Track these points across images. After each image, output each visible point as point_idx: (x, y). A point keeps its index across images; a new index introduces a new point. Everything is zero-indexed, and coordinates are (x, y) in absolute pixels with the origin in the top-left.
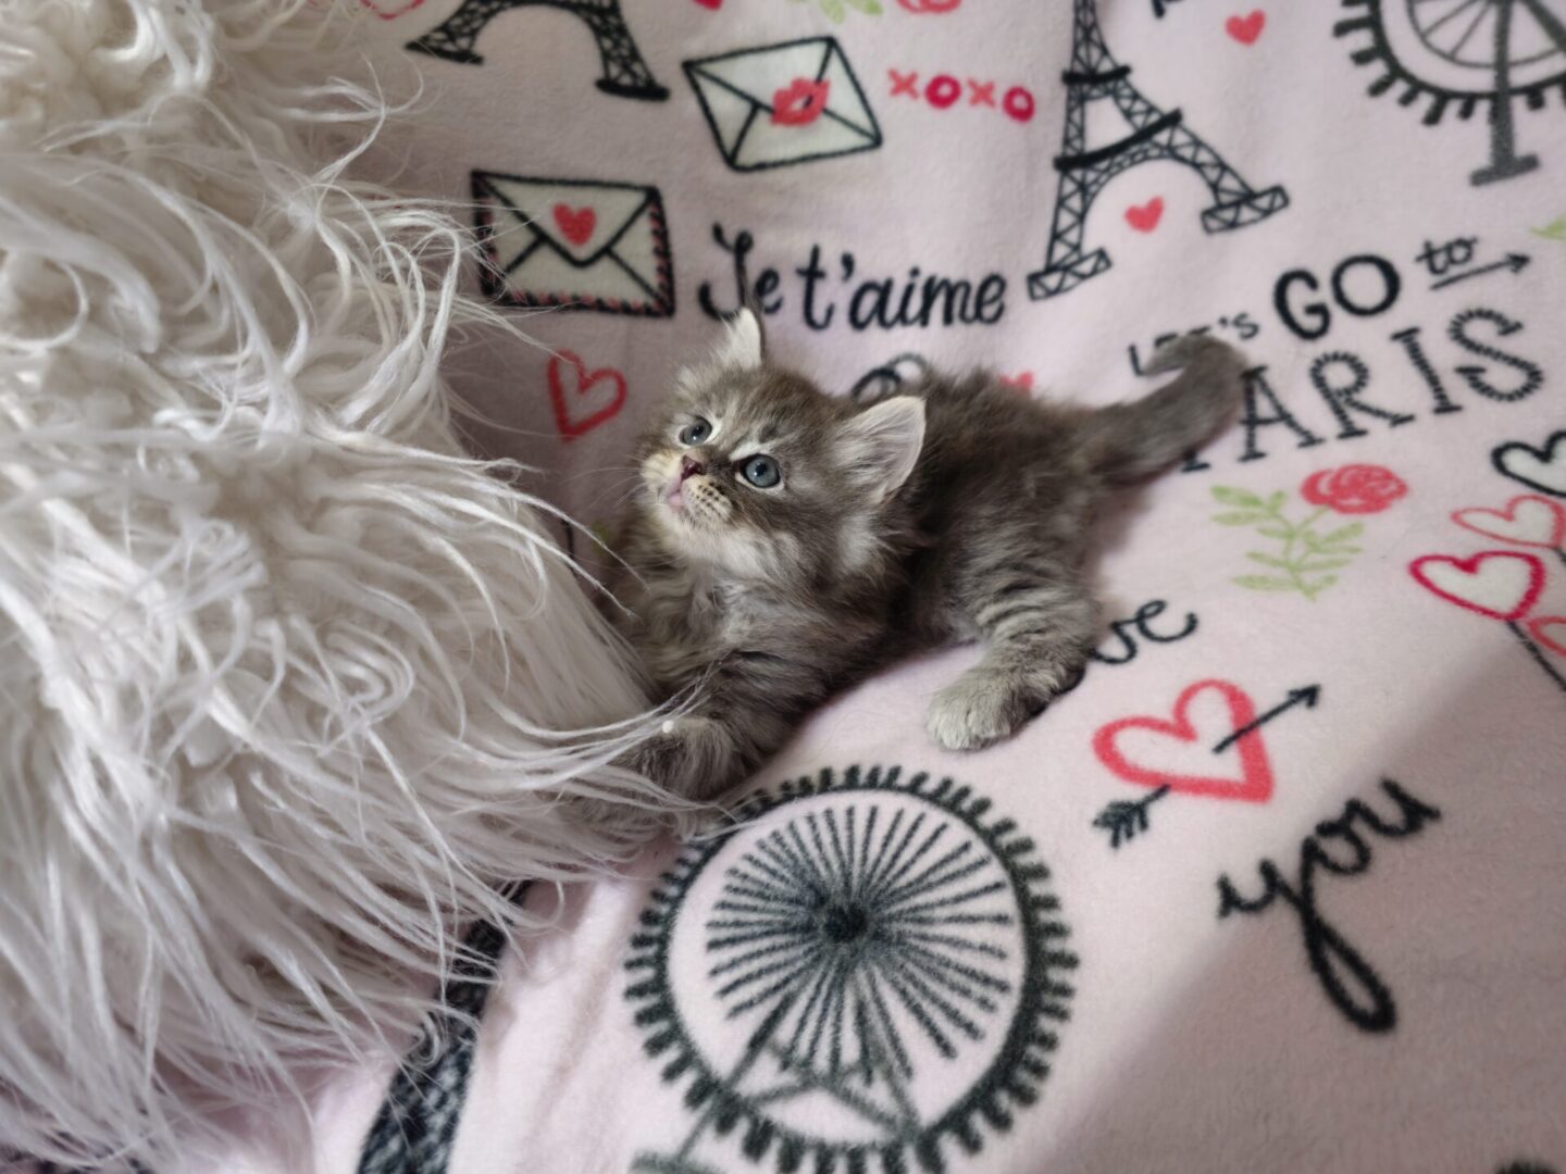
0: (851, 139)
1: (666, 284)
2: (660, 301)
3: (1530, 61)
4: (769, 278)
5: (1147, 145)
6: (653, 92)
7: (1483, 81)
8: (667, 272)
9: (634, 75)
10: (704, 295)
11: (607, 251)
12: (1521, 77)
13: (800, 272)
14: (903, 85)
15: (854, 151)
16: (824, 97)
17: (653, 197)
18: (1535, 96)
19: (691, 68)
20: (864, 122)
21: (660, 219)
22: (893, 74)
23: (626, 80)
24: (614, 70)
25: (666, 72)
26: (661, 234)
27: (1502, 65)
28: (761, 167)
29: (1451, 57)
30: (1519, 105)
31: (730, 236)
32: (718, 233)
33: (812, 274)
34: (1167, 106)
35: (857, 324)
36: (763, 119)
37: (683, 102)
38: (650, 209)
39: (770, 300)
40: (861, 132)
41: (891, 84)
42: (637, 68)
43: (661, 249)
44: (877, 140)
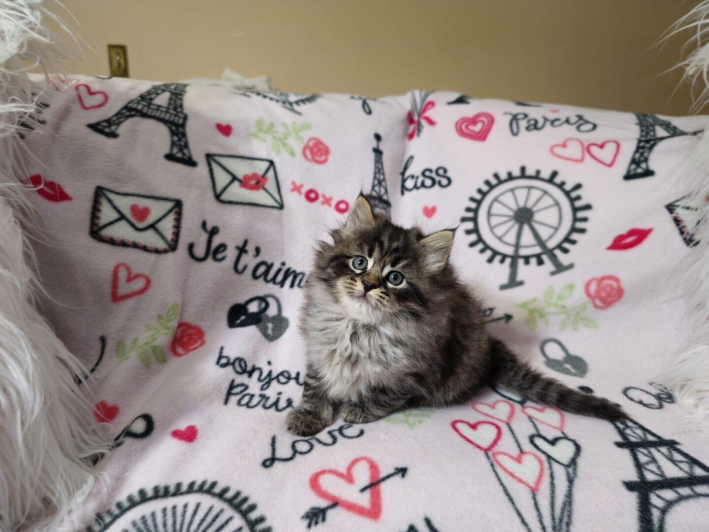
3: (527, 247)
6: (190, 162)
7: (509, 251)
9: (184, 154)
12: (523, 252)
14: (297, 188)
16: (264, 183)
18: (527, 260)
19: (209, 157)
23: (179, 155)
24: (175, 150)
25: (198, 156)
27: (517, 246)
29: (500, 239)
30: (521, 262)
35: (255, 276)
36: (236, 184)
37: (202, 169)
42: (186, 151)
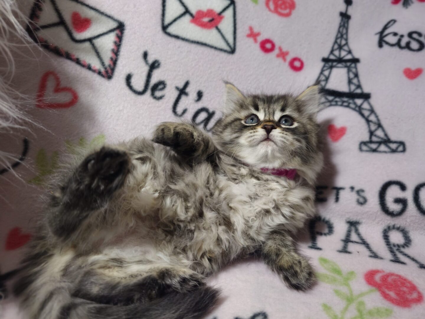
0: (222, 45)
1: (112, 66)
2: (107, 72)
4: (161, 85)
5: (351, 101)
8: (114, 62)
10: (129, 78)
11: (90, 40)
13: (177, 88)
15: (221, 50)
17: (121, 27)
20: (231, 40)
21: (120, 38)
22: (251, 29)
26: (118, 44)
28: (177, 37)
31: (151, 60)
32: (145, 55)
33: (182, 92)
34: (366, 90)
38: (117, 32)
39: (158, 94)
40: (228, 44)
41: (248, 32)
43: (115, 51)
44: (233, 51)
